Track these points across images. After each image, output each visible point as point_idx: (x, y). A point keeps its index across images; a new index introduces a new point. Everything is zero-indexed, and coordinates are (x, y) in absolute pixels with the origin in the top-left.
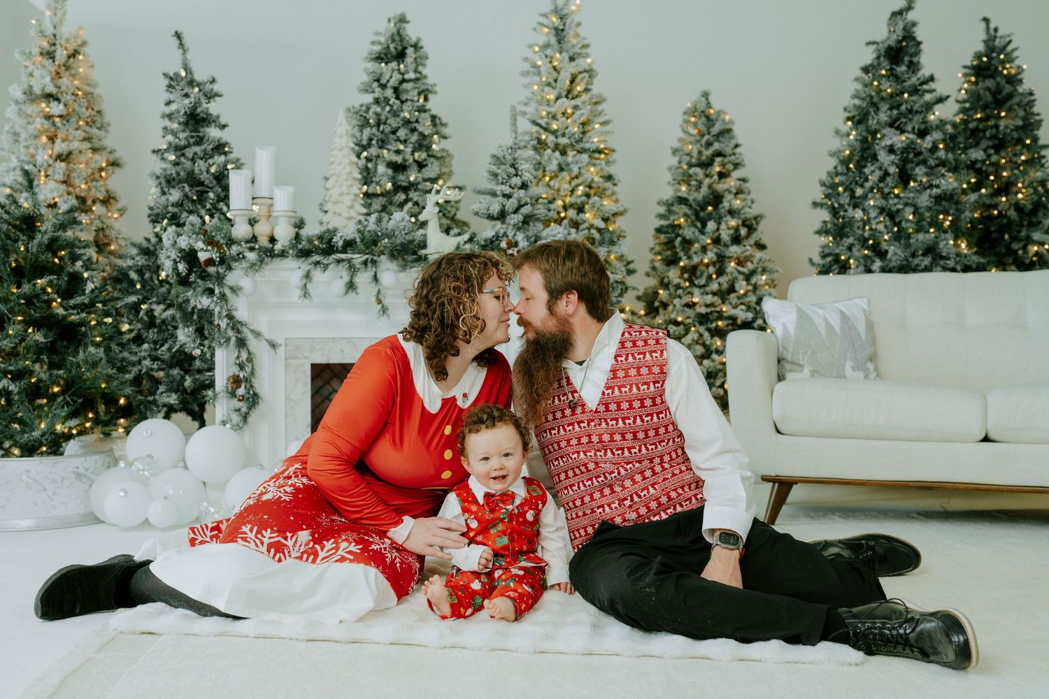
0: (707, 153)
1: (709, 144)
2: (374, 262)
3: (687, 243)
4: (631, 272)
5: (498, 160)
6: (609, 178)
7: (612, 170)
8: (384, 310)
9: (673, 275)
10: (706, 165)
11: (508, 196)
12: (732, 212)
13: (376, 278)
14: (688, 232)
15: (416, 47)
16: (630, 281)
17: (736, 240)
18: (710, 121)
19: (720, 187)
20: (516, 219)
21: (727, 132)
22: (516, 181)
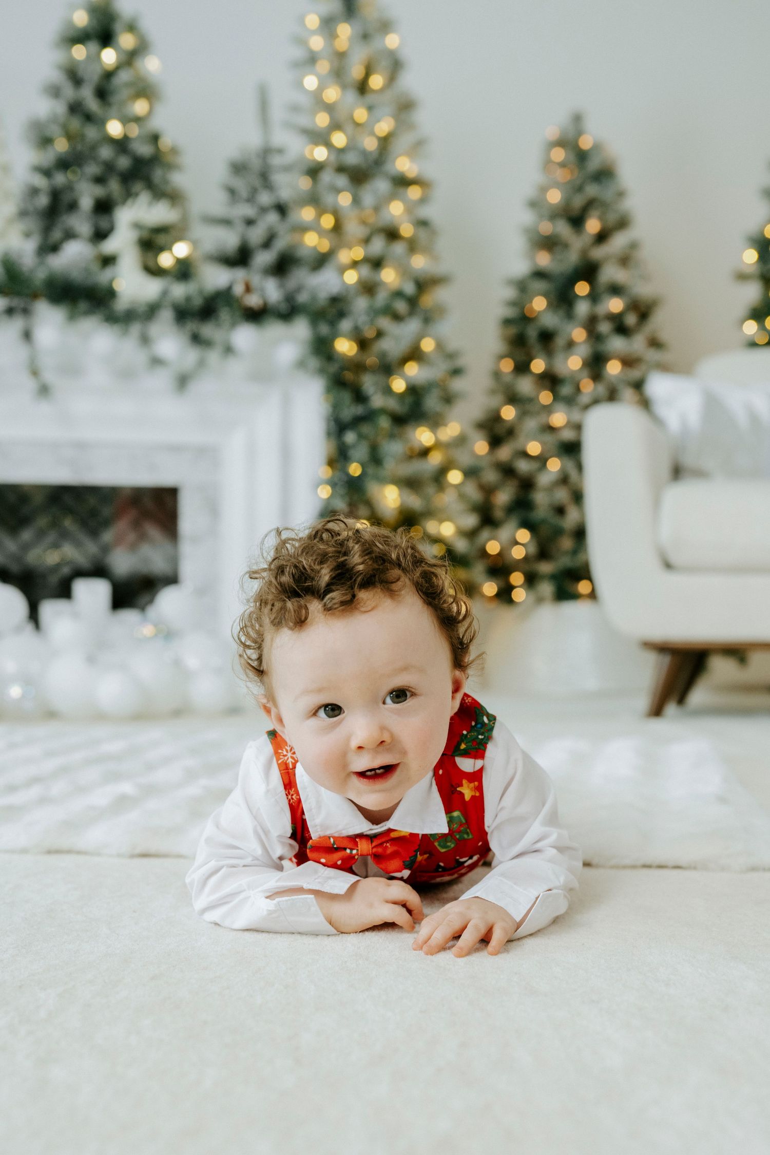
0: (578, 202)
1: (580, 189)
2: (26, 312)
3: (547, 338)
4: (456, 372)
5: (238, 168)
6: (423, 224)
7: (426, 212)
8: (44, 390)
9: (525, 386)
10: (577, 221)
11: (250, 222)
12: (616, 290)
13: (27, 335)
14: (550, 320)
15: (132, 28)
16: (457, 385)
17: (621, 329)
18: (582, 157)
19: (598, 253)
20: (263, 258)
21: (604, 175)
22: (265, 198)
